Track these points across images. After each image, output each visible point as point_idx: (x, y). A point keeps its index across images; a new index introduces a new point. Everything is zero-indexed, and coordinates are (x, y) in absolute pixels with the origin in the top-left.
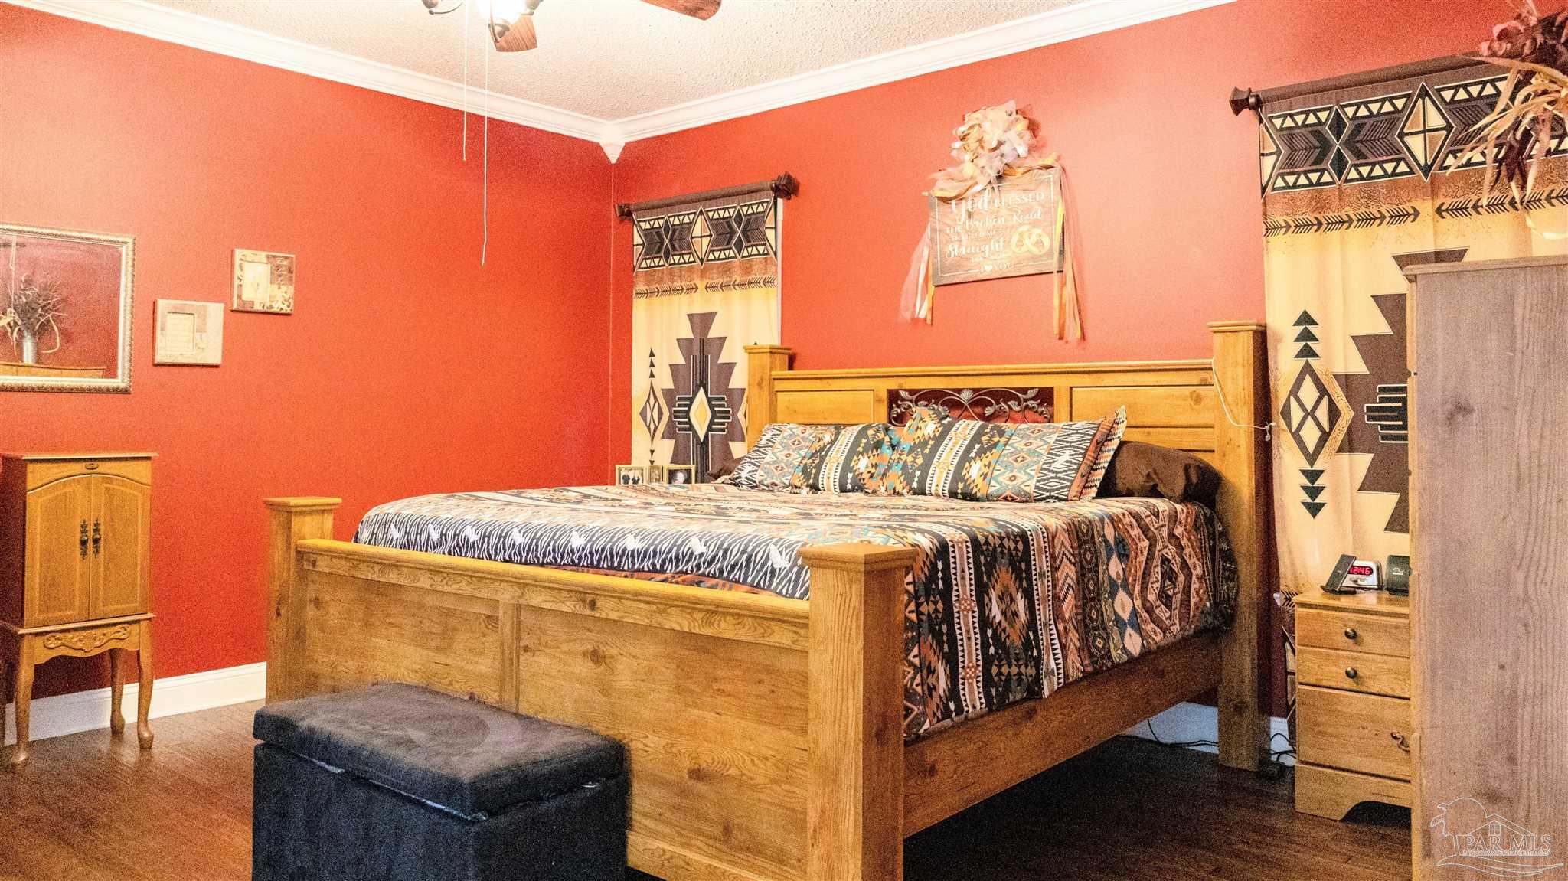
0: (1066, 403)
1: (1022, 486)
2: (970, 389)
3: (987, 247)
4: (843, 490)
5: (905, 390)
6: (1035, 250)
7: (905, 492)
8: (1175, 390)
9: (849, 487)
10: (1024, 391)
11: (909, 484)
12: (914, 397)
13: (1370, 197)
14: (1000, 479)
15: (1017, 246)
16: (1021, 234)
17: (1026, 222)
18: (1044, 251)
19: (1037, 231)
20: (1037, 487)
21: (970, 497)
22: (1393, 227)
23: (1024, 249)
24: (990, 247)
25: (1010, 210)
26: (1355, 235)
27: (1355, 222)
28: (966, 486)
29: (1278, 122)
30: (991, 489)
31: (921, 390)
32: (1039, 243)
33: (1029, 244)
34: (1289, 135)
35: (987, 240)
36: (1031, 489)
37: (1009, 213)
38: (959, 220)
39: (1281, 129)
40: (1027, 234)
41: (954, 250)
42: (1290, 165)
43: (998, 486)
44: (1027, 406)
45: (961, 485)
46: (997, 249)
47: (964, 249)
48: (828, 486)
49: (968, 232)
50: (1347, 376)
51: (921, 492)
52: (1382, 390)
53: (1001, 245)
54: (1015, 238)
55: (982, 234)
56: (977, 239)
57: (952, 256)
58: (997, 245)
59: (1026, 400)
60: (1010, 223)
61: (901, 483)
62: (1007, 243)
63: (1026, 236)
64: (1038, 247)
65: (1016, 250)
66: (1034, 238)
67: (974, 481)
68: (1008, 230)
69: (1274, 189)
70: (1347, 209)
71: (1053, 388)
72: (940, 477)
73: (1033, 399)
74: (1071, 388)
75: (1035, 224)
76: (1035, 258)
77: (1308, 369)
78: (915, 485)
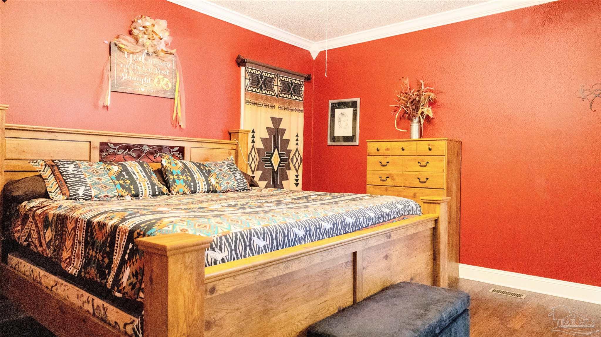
0: (189, 154)
1: (233, 186)
2: (147, 145)
3: (142, 80)
4: (154, 195)
5: (112, 143)
6: (165, 87)
7: (188, 193)
8: (224, 151)
9: (157, 193)
10: (173, 147)
11: (190, 188)
12: (117, 147)
13: (267, 100)
14: (223, 183)
15: (157, 83)
16: (159, 79)
17: (161, 74)
18: (169, 89)
19: (166, 79)
20: (237, 186)
21: (215, 192)
22: (271, 109)
23: (160, 85)
24: (144, 80)
25: (155, 66)
26: (263, 109)
27: (263, 106)
28: (213, 188)
29: (250, 70)
30: (222, 188)
31: (121, 144)
32: (166, 85)
33: (162, 84)
34: (252, 74)
35: (142, 76)
36: (236, 187)
37: (154, 67)
38: (129, 63)
39: (250, 72)
40: (162, 79)
41: (125, 77)
42: (252, 84)
43: (224, 187)
44: (174, 154)
45: (211, 187)
46: (147, 82)
47: (130, 77)
48: (146, 194)
49: (133, 70)
50: (259, 149)
51: (194, 192)
52: (267, 153)
53: (150, 81)
54: (156, 80)
55: (140, 73)
56: (138, 75)
57: (124, 79)
58: (148, 80)
59: (173, 152)
60: (154, 72)
61: (186, 189)
62: (153, 81)
63: (161, 80)
64: (166, 86)
65: (157, 85)
66: (165, 82)
67: (215, 185)
68: (154, 75)
69: (248, 90)
70: (262, 101)
71: (184, 147)
72: (202, 185)
73: (177, 151)
74: (191, 148)
75: (165, 76)
76: (165, 91)
77: (253, 146)
78: (193, 189)
